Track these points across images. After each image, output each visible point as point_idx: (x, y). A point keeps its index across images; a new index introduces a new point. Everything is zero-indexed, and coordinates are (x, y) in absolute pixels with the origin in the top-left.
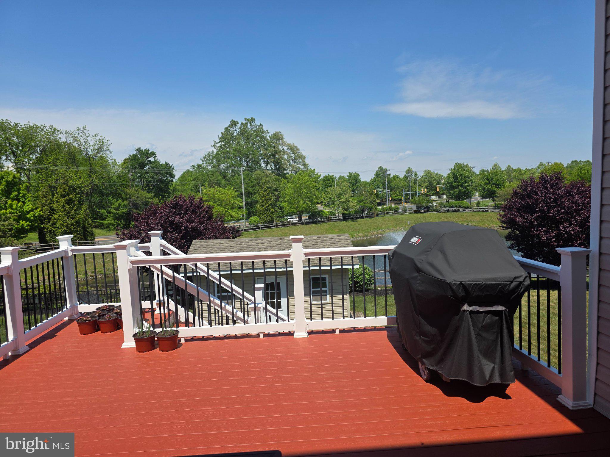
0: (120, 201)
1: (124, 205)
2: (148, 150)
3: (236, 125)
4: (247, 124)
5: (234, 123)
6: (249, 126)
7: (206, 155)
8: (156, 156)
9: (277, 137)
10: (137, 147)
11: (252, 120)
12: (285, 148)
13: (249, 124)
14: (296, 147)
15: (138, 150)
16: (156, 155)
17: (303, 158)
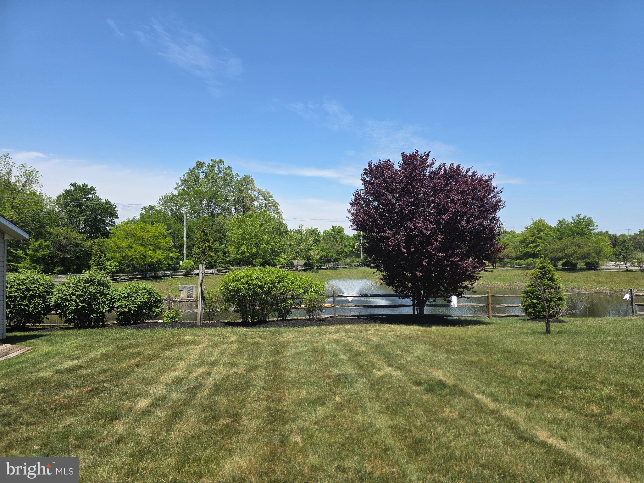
0: (41, 241)
1: (46, 245)
2: (87, 186)
3: (202, 167)
4: (213, 166)
5: (200, 165)
6: (216, 169)
7: (164, 197)
8: (96, 193)
9: (247, 181)
10: (73, 182)
11: (221, 161)
12: (256, 193)
13: (217, 166)
14: (269, 193)
15: (73, 185)
16: (96, 191)
17: (276, 205)
